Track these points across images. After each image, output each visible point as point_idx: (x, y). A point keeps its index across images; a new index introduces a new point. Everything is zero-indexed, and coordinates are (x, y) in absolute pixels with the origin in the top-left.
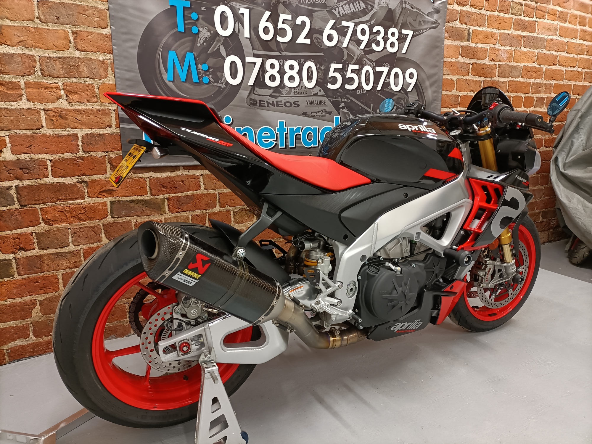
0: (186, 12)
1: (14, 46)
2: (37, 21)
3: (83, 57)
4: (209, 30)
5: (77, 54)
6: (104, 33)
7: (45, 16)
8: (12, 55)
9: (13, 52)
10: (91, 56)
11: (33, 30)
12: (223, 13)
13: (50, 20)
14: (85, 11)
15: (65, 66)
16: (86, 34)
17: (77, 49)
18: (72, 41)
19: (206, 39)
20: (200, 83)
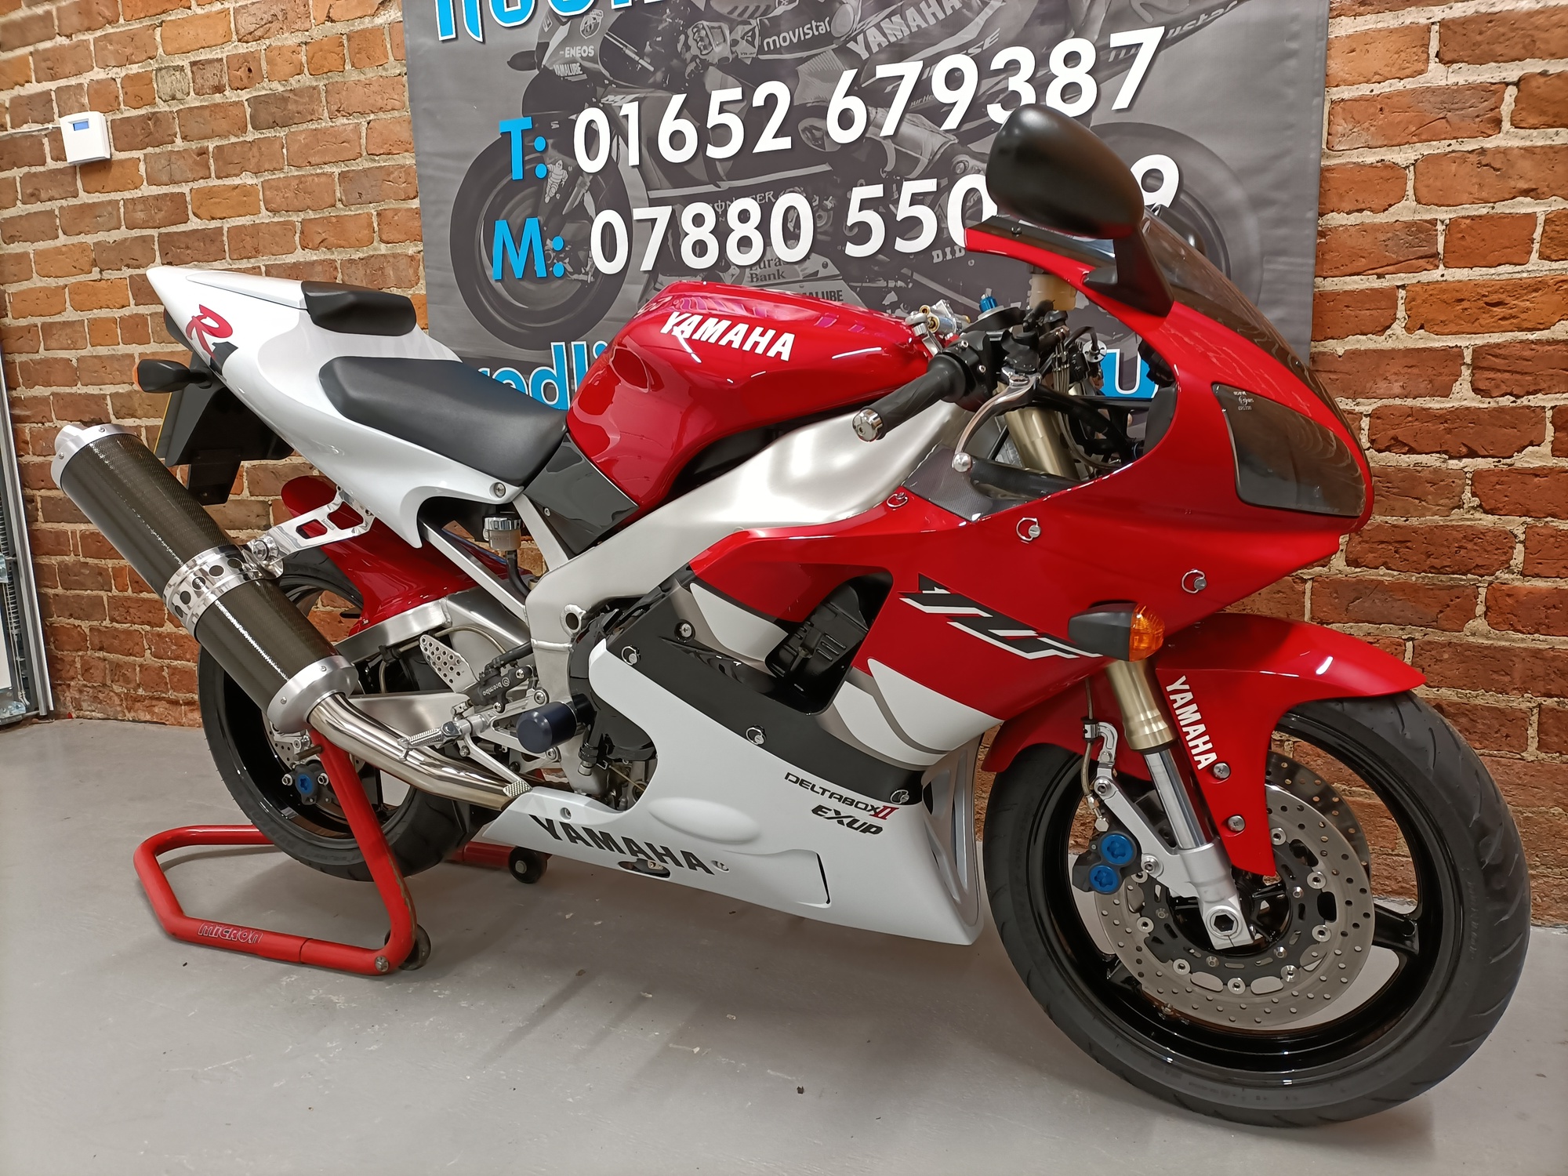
0: (526, 140)
1: (316, 249)
2: (339, 205)
3: (389, 252)
4: (565, 167)
5: (383, 249)
6: (414, 207)
7: (346, 196)
8: (313, 263)
9: (315, 258)
10: (399, 249)
11: (334, 220)
12: (591, 122)
13: (352, 201)
14: (389, 175)
15: (368, 272)
16: (390, 214)
17: (382, 241)
18: (376, 229)
19: (560, 185)
20: (550, 276)
